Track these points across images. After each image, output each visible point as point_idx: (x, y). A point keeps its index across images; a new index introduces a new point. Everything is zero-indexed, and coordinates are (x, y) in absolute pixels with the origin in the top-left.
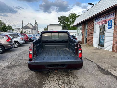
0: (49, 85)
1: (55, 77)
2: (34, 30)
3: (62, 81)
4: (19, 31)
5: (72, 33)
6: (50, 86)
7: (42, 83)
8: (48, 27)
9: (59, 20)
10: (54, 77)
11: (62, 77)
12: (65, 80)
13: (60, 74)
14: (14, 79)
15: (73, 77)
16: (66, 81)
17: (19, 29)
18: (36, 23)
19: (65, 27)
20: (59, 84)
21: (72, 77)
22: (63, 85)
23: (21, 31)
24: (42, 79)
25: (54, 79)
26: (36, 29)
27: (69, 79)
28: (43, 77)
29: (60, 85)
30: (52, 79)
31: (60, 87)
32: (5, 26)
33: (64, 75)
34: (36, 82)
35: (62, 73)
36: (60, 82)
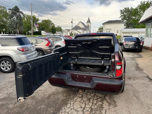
0: (71, 107)
1: (84, 97)
2: (86, 30)
3: (91, 106)
4: (69, 33)
5: (140, 33)
6: (72, 109)
7: (65, 103)
8: (104, 25)
9: (122, 14)
10: (82, 97)
11: (93, 99)
12: (96, 104)
13: (92, 95)
14: (39, 91)
15: (109, 103)
16: (96, 107)
17: (69, 30)
18: (89, 21)
19: (130, 24)
20: (84, 108)
21: (107, 102)
22: (90, 111)
23: (71, 33)
24: (68, 97)
25: (82, 100)
26: (88, 30)
27: (102, 105)
28: (70, 95)
29: (84, 111)
30: (79, 99)
31: (83, 113)
32: (53, 27)
33: (98, 97)
34: (59, 99)
35: (96, 94)
36: (87, 106)
